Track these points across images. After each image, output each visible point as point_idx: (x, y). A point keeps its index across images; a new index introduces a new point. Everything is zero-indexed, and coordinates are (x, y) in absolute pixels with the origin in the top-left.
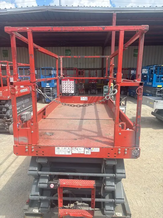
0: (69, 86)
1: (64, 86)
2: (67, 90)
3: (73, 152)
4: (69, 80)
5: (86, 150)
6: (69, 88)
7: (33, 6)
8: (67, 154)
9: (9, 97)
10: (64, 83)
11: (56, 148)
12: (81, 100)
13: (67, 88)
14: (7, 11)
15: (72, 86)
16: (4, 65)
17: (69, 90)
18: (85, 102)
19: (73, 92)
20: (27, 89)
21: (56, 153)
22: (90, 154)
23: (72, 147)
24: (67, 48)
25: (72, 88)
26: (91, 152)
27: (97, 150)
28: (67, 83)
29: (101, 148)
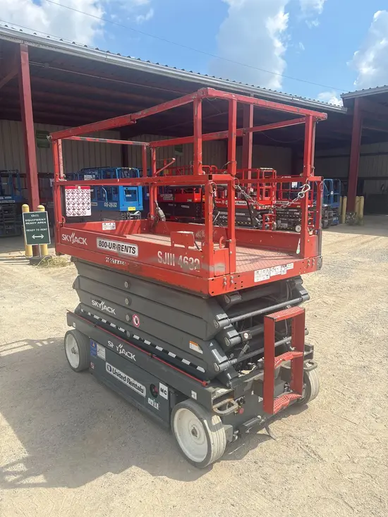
0: (81, 200)
2: (76, 210)
4: (79, 187)
5: (283, 269)
6: (81, 205)
8: (265, 279)
10: (71, 194)
12: (103, 229)
13: (76, 205)
17: (81, 210)
19: (89, 213)
21: (256, 280)
23: (270, 268)
25: (86, 205)
28: (75, 194)
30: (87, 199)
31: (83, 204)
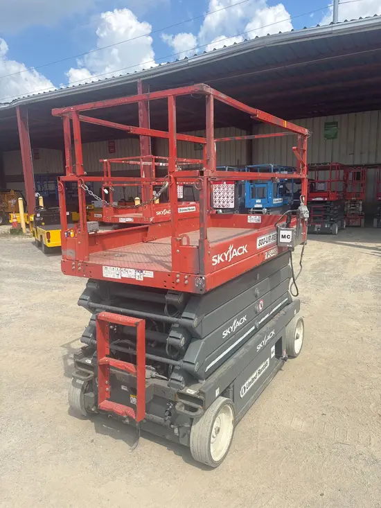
0: (226, 194)
1: (217, 194)
2: (222, 203)
3: (124, 276)
4: (225, 183)
5: (138, 274)
6: (226, 198)
7: (280, 32)
8: (116, 277)
9: (151, 220)
10: (217, 189)
11: (104, 267)
12: (249, 222)
13: (221, 198)
14: (189, 61)
15: (230, 194)
16: (164, 165)
17: (226, 203)
18: (256, 226)
19: (232, 206)
20: (194, 207)
21: (104, 275)
22: (142, 279)
23: (121, 268)
24: (330, 119)
25: (230, 198)
26: (144, 278)
27: (150, 275)
28: (222, 189)
29: (156, 273)
30: (231, 194)
31: (228, 197)
